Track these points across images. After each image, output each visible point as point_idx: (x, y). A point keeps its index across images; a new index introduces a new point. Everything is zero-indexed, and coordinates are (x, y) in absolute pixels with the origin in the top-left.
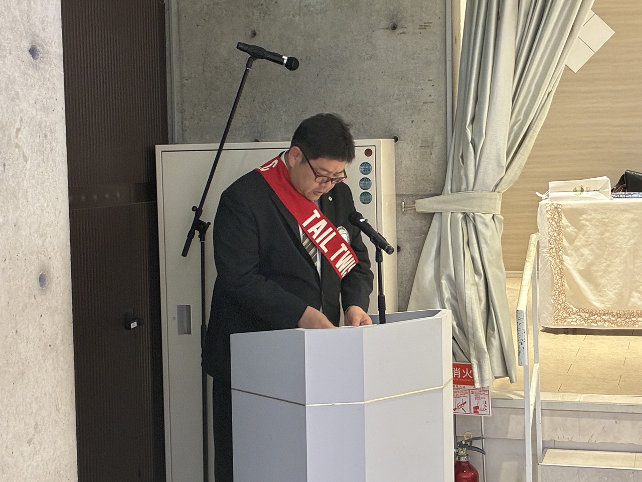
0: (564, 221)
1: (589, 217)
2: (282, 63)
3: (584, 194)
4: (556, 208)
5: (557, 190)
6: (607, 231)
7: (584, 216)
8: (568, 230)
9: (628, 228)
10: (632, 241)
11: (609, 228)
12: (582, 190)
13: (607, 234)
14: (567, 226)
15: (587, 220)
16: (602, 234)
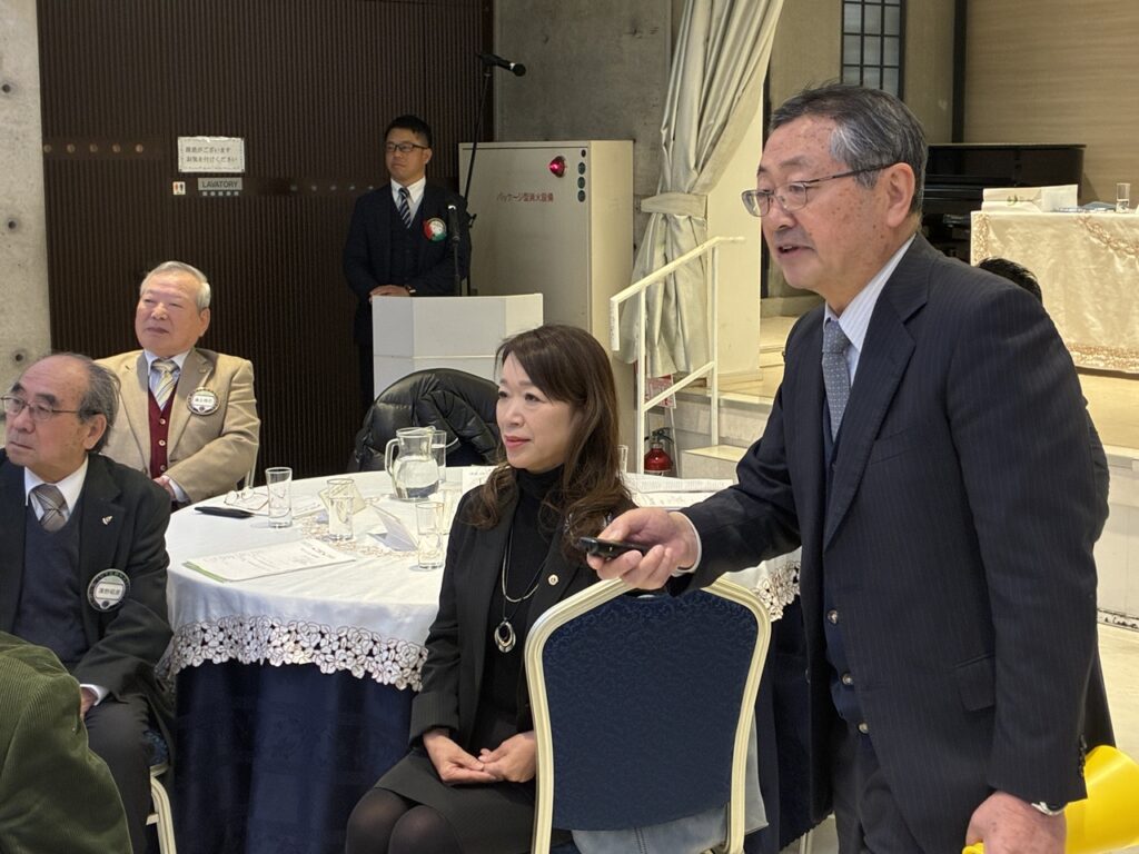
0: (992, 235)
1: (1014, 231)
2: (509, 68)
3: (1018, 204)
4: (984, 219)
5: (992, 198)
6: (1030, 248)
7: (1010, 230)
8: (995, 245)
9: (1048, 245)
10: (1052, 261)
11: (1032, 245)
12: (1016, 200)
13: (1030, 252)
14: (994, 241)
15: (1012, 235)
16: (1025, 251)
